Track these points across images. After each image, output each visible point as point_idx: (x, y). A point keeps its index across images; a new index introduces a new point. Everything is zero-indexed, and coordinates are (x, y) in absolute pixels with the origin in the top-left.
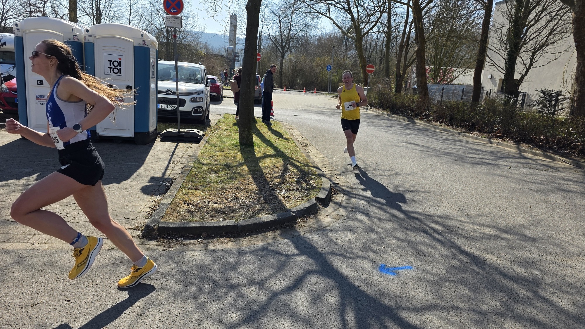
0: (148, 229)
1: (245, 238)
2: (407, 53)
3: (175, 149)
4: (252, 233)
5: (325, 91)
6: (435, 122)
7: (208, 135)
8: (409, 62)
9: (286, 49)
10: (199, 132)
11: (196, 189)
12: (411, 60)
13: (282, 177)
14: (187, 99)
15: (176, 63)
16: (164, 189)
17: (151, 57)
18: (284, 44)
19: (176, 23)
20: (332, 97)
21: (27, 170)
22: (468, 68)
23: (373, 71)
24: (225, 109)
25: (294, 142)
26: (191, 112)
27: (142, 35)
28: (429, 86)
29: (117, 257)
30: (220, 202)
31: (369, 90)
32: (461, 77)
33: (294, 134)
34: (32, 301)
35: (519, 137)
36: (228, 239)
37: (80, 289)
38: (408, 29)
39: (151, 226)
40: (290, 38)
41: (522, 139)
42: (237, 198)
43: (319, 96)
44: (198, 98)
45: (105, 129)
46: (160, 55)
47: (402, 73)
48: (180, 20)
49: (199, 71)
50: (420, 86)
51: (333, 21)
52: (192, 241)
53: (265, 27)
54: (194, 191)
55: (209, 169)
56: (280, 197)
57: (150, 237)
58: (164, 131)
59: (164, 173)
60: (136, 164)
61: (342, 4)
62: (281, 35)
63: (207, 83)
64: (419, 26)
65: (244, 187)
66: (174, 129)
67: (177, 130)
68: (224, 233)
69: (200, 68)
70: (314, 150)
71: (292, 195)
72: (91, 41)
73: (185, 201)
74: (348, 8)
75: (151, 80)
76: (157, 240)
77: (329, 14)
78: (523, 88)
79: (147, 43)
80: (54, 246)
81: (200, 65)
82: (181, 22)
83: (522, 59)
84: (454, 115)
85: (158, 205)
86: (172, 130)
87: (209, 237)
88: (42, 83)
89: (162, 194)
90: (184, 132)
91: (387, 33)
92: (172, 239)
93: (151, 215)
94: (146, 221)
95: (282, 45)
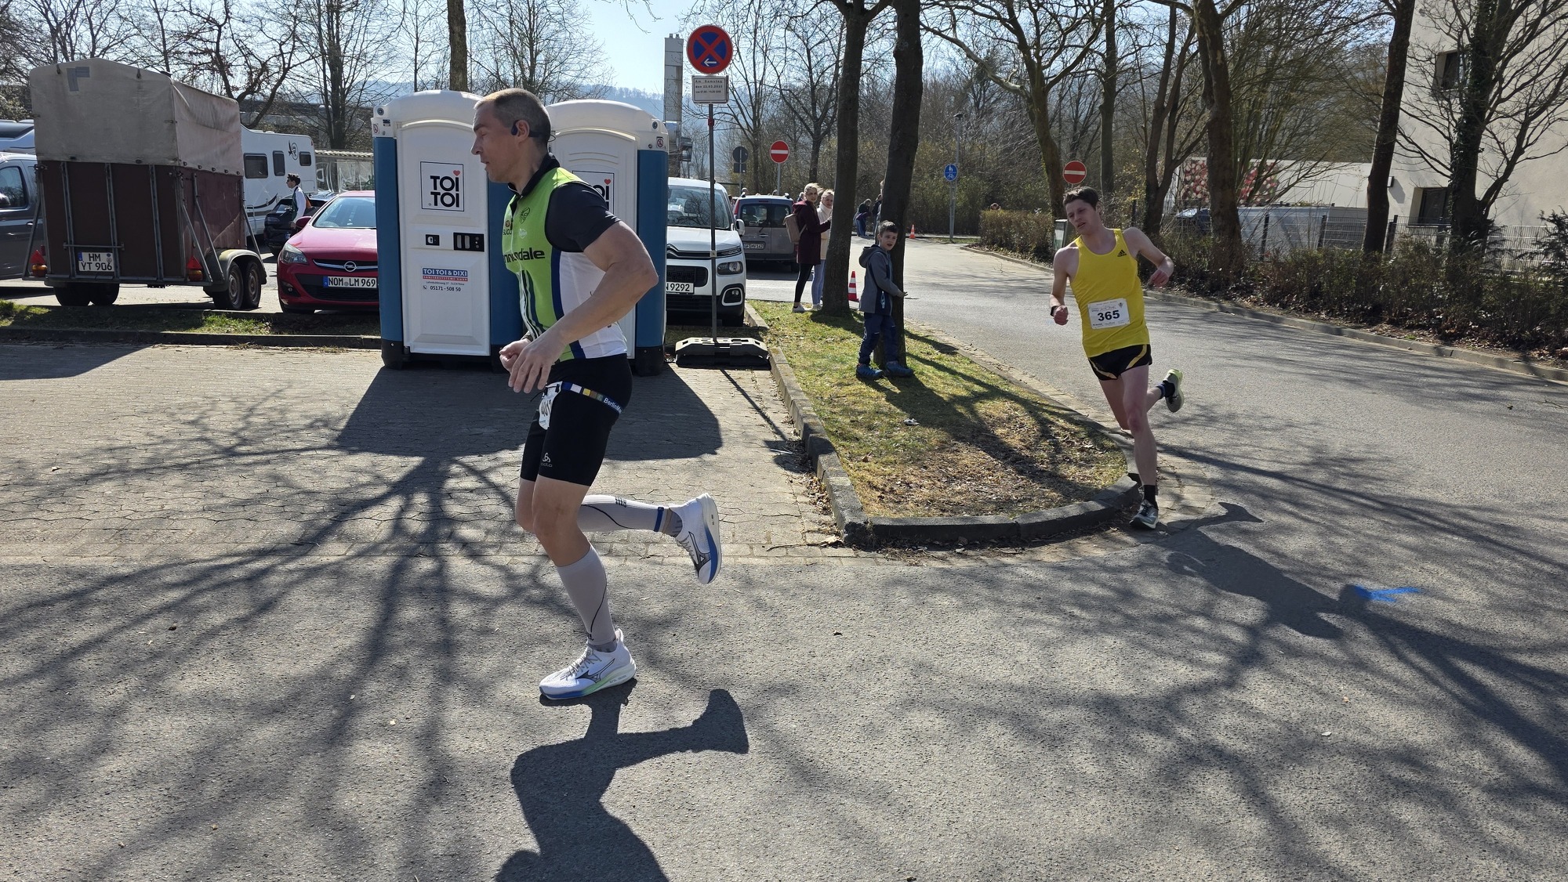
0: (854, 531)
2: (1173, 124)
3: (733, 382)
4: (1046, 538)
6: (1270, 304)
7: (776, 351)
9: (824, 126)
10: (758, 344)
11: (865, 460)
14: (710, 266)
16: (796, 463)
18: (819, 112)
20: (962, 248)
22: (1324, 158)
23: (1081, 177)
25: (971, 362)
26: (720, 298)
27: (655, 125)
32: (1304, 184)
39: (860, 525)
44: (731, 265)
47: (1160, 178)
48: (724, 83)
50: (1218, 214)
51: (964, 48)
57: (865, 544)
58: (679, 346)
59: (779, 433)
61: (994, 5)
62: (813, 88)
64: (1215, 61)
66: (702, 338)
74: (1007, 17)
76: (879, 549)
77: (955, 31)
82: (727, 87)
83: (1495, 138)
84: (1320, 284)
85: (815, 491)
86: (700, 341)
87: (971, 546)
88: (436, 240)
89: (804, 472)
90: (728, 345)
91: (1105, 76)
92: (904, 548)
93: (824, 509)
94: (827, 518)
95: (815, 114)
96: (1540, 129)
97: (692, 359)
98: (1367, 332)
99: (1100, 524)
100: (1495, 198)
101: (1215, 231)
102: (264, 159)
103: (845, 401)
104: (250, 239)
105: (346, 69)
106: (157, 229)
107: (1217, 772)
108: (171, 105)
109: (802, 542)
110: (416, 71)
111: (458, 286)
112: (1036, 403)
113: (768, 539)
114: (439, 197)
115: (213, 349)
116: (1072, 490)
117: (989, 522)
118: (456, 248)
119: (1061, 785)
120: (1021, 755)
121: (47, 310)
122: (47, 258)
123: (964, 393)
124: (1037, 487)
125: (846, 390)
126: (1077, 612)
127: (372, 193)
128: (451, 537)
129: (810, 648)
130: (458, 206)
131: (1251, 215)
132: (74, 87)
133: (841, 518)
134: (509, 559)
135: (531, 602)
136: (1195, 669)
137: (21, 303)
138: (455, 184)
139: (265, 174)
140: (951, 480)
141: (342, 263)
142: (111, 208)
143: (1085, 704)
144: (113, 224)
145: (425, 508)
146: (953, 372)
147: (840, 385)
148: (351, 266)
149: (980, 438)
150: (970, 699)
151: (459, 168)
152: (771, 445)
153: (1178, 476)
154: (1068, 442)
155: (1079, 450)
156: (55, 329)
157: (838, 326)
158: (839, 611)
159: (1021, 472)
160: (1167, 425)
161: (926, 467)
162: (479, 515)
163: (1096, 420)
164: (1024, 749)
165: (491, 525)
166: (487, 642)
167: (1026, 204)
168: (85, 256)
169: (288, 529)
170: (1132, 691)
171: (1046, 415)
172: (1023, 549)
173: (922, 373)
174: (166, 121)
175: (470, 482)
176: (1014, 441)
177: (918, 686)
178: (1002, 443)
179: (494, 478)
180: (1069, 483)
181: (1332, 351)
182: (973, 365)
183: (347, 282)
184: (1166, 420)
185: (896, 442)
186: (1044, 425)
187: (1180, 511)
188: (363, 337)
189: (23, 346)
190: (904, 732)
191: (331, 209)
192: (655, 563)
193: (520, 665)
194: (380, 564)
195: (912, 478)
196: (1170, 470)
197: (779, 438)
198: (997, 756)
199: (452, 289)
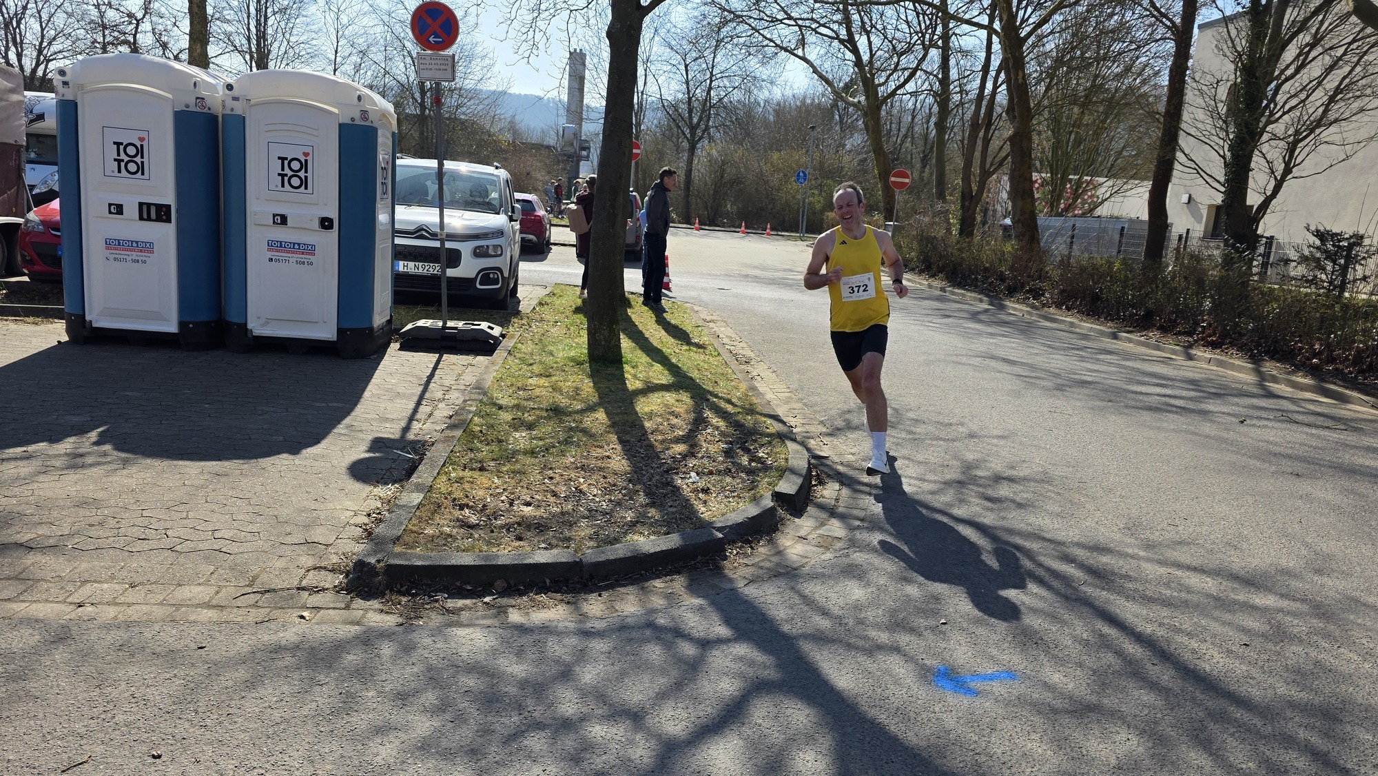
0: (361, 571)
1: (600, 596)
2: (987, 141)
3: (435, 368)
4: (617, 581)
5: (792, 231)
6: (1056, 306)
7: (513, 337)
8: (992, 164)
9: (699, 133)
10: (492, 329)
11: (482, 469)
12: (997, 160)
13: (690, 439)
14: (466, 249)
15: (441, 165)
16: (403, 469)
17: (379, 149)
18: (695, 120)
19: (440, 69)
20: (807, 246)
21: (75, 419)
22: (1133, 177)
23: (905, 184)
24: (555, 273)
25: (719, 354)
26: (473, 281)
27: (359, 98)
28: (1042, 220)
29: (284, 642)
30: (539, 501)
32: (1117, 198)
33: (718, 333)
34: (65, 756)
35: (1261, 345)
36: (558, 596)
37: (187, 725)
38: (989, 86)
39: (369, 563)
40: (711, 107)
41: (1269, 349)
42: (581, 491)
43: (777, 243)
44: (491, 247)
45: (268, 321)
46: (401, 145)
47: (975, 188)
48: (450, 62)
49: (493, 183)
50: (1018, 221)
51: (812, 65)
52: (468, 602)
53: (650, 79)
54: (476, 474)
55: (513, 419)
56: (686, 491)
57: (366, 589)
58: (409, 326)
59: (406, 429)
60: (340, 405)
61: (835, 27)
62: (690, 99)
63: (513, 212)
64: (1016, 80)
65: (599, 463)
66: (432, 321)
67: (440, 324)
68: (548, 581)
69: (498, 177)
70: (767, 374)
71: (714, 486)
72: (238, 111)
73: (455, 499)
74: (846, 38)
75: (379, 205)
76: (383, 597)
77: (803, 49)
78: (1266, 227)
79: (371, 117)
80: (130, 611)
81: (497, 168)
82: (453, 66)
83: (1265, 158)
84: (1101, 290)
86: (428, 323)
88: (119, 209)
90: (455, 328)
91: (940, 96)
92: (418, 595)
93: (370, 535)
95: (691, 123)
96: (1307, 150)
97: (415, 342)
98: (1137, 337)
100: (1264, 214)
101: (1016, 237)
109: (295, 584)
111: (144, 259)
114: (123, 164)
117: (545, 561)
118: (141, 218)
130: (143, 174)
131: (1049, 224)
138: (140, 151)
151: (144, 135)
199: (138, 261)
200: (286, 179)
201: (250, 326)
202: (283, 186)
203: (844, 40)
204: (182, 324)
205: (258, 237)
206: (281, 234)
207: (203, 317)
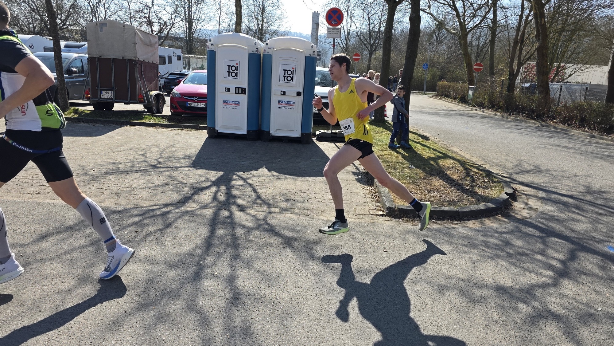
2: (521, 48)
4: (470, 218)
6: (562, 124)
8: (524, 60)
9: (374, 47)
12: (527, 57)
18: (372, 42)
19: (335, 34)
20: (429, 97)
22: (585, 64)
23: (481, 69)
27: (312, 46)
28: (551, 85)
31: (475, 91)
32: (578, 74)
39: (393, 208)
40: (380, 36)
50: (540, 86)
51: (434, 17)
53: (353, 24)
57: (394, 216)
62: (370, 33)
64: (541, 22)
72: (270, 53)
76: (401, 218)
77: (430, 9)
82: (341, 32)
84: (585, 116)
85: (373, 193)
86: (325, 131)
87: (439, 219)
88: (228, 90)
89: (368, 185)
90: (336, 133)
91: (492, 28)
92: (411, 218)
93: (377, 200)
94: (378, 204)
95: (370, 43)
97: (322, 138)
98: (607, 137)
99: (493, 213)
101: (539, 93)
102: (165, 57)
103: (384, 157)
104: (160, 87)
105: (194, 24)
106: (128, 83)
107: (551, 322)
108: (135, 37)
109: (369, 213)
110: (219, 25)
111: (236, 107)
112: (464, 161)
113: (355, 211)
114: (230, 73)
115: (147, 128)
116: (480, 198)
117: (447, 210)
118: (236, 93)
119: (483, 322)
120: (465, 308)
121: (90, 112)
122: (90, 92)
123: (434, 156)
124: (465, 196)
125: (384, 153)
126: (486, 249)
127: (206, 71)
128: (234, 203)
129: (375, 257)
130: (237, 77)
131: (554, 86)
132: (101, 30)
133: (384, 205)
134: (256, 213)
135: (266, 231)
136: (539, 277)
137: (81, 108)
138: (236, 68)
139: (165, 63)
140: (429, 191)
141: (193, 97)
142: (113, 75)
143: (492, 288)
144: (113, 81)
145: (225, 191)
146: (428, 147)
147: (382, 150)
148: (196, 99)
149: (441, 175)
150: (442, 282)
151: (238, 62)
152: (355, 174)
153: (526, 195)
154: (478, 178)
155: (483, 182)
156: (93, 118)
157: (379, 126)
158: (385, 242)
159: (458, 190)
160: (520, 173)
161: (418, 186)
162: (245, 195)
163: (489, 169)
164: (466, 305)
165: (249, 199)
166: (249, 244)
167: (456, 80)
168: (103, 92)
169: (175, 197)
170: (511, 285)
171: (468, 167)
172: (461, 222)
173: (416, 147)
174: (133, 43)
175: (241, 182)
176: (455, 177)
177: (420, 275)
178: (450, 177)
179: (250, 181)
180: (479, 195)
181: (591, 145)
182: (436, 145)
183: (195, 104)
184: (520, 171)
185: (406, 175)
186: (467, 170)
187: (527, 209)
188: (200, 125)
189: (82, 124)
190: (415, 294)
191: (189, 77)
192: (311, 218)
193: (262, 254)
194: (209, 212)
195: (413, 190)
196: (523, 192)
197: (357, 171)
198: (455, 307)
199: (234, 108)
200: (286, 78)
201: (271, 132)
202: (285, 80)
203: (451, 5)
204: (248, 131)
205: (275, 99)
206: (283, 98)
207: (254, 129)
